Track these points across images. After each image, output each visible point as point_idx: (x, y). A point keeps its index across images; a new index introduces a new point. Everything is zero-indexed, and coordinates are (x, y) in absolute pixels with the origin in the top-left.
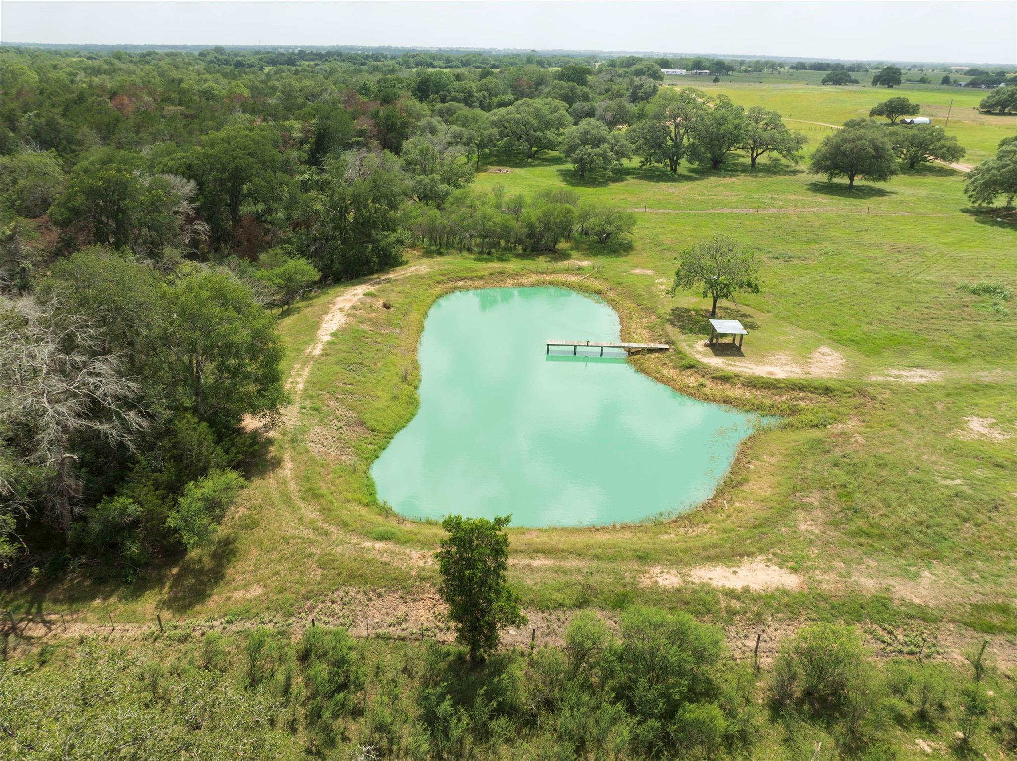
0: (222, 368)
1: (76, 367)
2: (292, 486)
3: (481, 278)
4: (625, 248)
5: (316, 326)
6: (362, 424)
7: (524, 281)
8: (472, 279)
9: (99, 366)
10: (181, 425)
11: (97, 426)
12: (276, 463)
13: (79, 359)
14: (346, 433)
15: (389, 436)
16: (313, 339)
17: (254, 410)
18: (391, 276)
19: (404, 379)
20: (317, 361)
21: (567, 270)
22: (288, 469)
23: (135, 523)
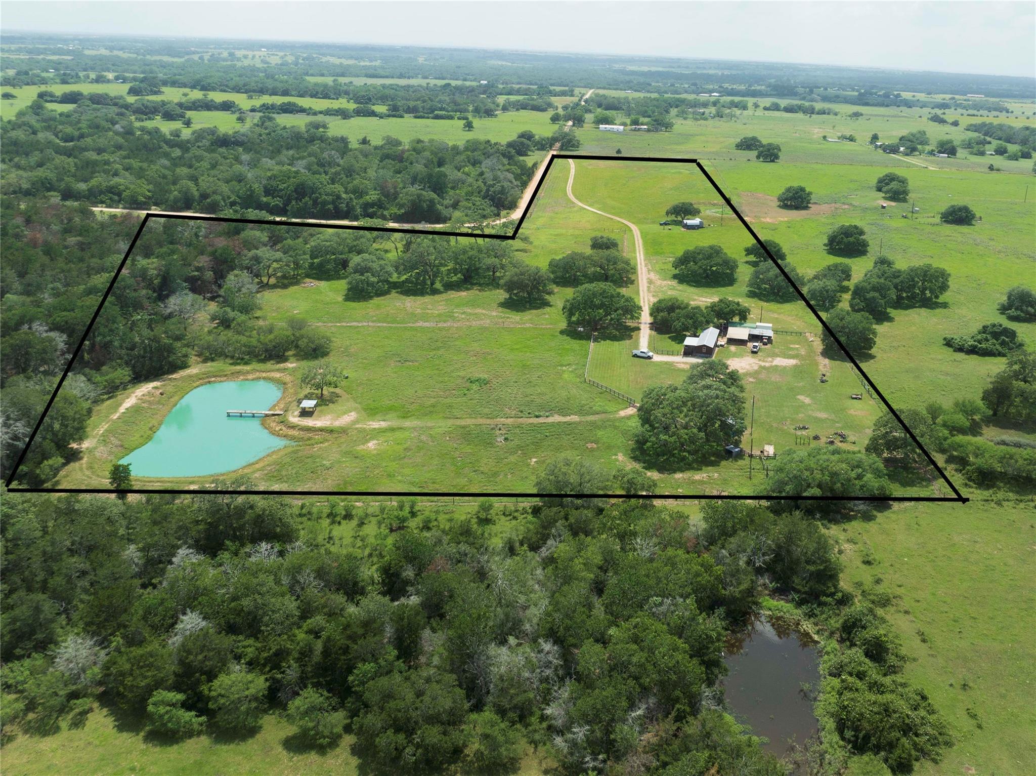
0: (62, 424)
1: (11, 425)
2: (84, 466)
3: (226, 376)
4: (325, 354)
5: (120, 405)
6: (122, 446)
7: (250, 377)
8: (220, 376)
9: (18, 424)
10: (45, 443)
11: (16, 443)
12: (81, 459)
13: (11, 422)
14: (114, 449)
15: (132, 451)
16: (116, 412)
17: (74, 440)
18: (174, 376)
19: (151, 429)
20: (114, 422)
21: (278, 370)
22: (85, 459)
23: (26, 474)
